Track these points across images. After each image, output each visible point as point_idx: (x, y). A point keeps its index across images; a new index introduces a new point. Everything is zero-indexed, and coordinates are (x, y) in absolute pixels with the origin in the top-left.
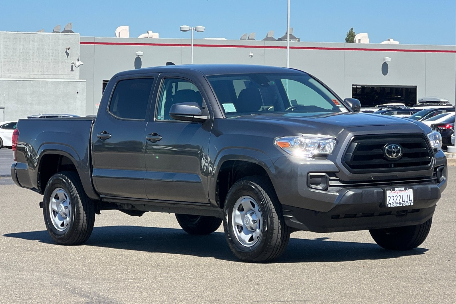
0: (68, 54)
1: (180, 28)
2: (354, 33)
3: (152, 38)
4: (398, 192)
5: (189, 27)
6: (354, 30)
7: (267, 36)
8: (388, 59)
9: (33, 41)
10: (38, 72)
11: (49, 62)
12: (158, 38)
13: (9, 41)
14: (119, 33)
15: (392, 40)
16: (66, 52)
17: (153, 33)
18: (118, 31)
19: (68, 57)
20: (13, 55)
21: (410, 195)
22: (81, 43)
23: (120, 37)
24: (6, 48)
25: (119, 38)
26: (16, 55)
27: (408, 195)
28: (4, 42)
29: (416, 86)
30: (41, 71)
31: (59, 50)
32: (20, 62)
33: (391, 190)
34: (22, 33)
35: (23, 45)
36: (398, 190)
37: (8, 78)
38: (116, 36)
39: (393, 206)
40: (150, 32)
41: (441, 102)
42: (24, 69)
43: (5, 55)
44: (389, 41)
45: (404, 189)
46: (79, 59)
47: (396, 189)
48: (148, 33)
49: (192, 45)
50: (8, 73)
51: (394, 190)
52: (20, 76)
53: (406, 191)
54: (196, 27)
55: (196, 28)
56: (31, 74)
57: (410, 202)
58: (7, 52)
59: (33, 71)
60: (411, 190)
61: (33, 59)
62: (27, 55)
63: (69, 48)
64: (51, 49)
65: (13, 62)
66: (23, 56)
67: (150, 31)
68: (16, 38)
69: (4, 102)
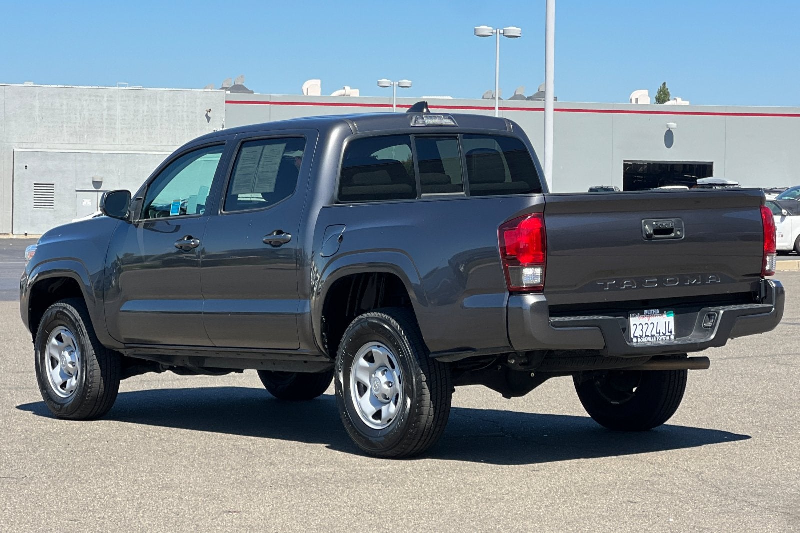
0: (209, 119)
1: (378, 82)
2: (668, 89)
3: (350, 96)
5: (390, 81)
6: (667, 85)
7: (515, 94)
8: (673, 125)
9: (161, 101)
10: (168, 142)
11: (184, 130)
12: (358, 96)
13: (129, 100)
14: (308, 89)
15: (679, 100)
16: (207, 116)
17: (351, 89)
18: (305, 87)
19: (208, 122)
20: (133, 120)
22: (227, 102)
23: (309, 95)
24: (124, 110)
25: (308, 97)
26: (138, 120)
28: (122, 101)
29: (713, 163)
30: (172, 142)
31: (196, 113)
32: (143, 129)
34: (147, 89)
35: (148, 106)
37: (128, 150)
38: (303, 94)
40: (348, 88)
41: (728, 185)
42: (148, 138)
43: (123, 120)
44: (675, 101)
46: (224, 125)
48: (344, 89)
49: (395, 106)
50: (127, 144)
52: (144, 149)
54: (400, 81)
55: (399, 83)
56: (158, 146)
58: (125, 115)
59: (161, 142)
61: (161, 125)
62: (154, 120)
63: (210, 110)
64: (186, 112)
65: (134, 128)
66: (147, 120)
67: (348, 86)
68: (137, 97)
69: (119, 184)
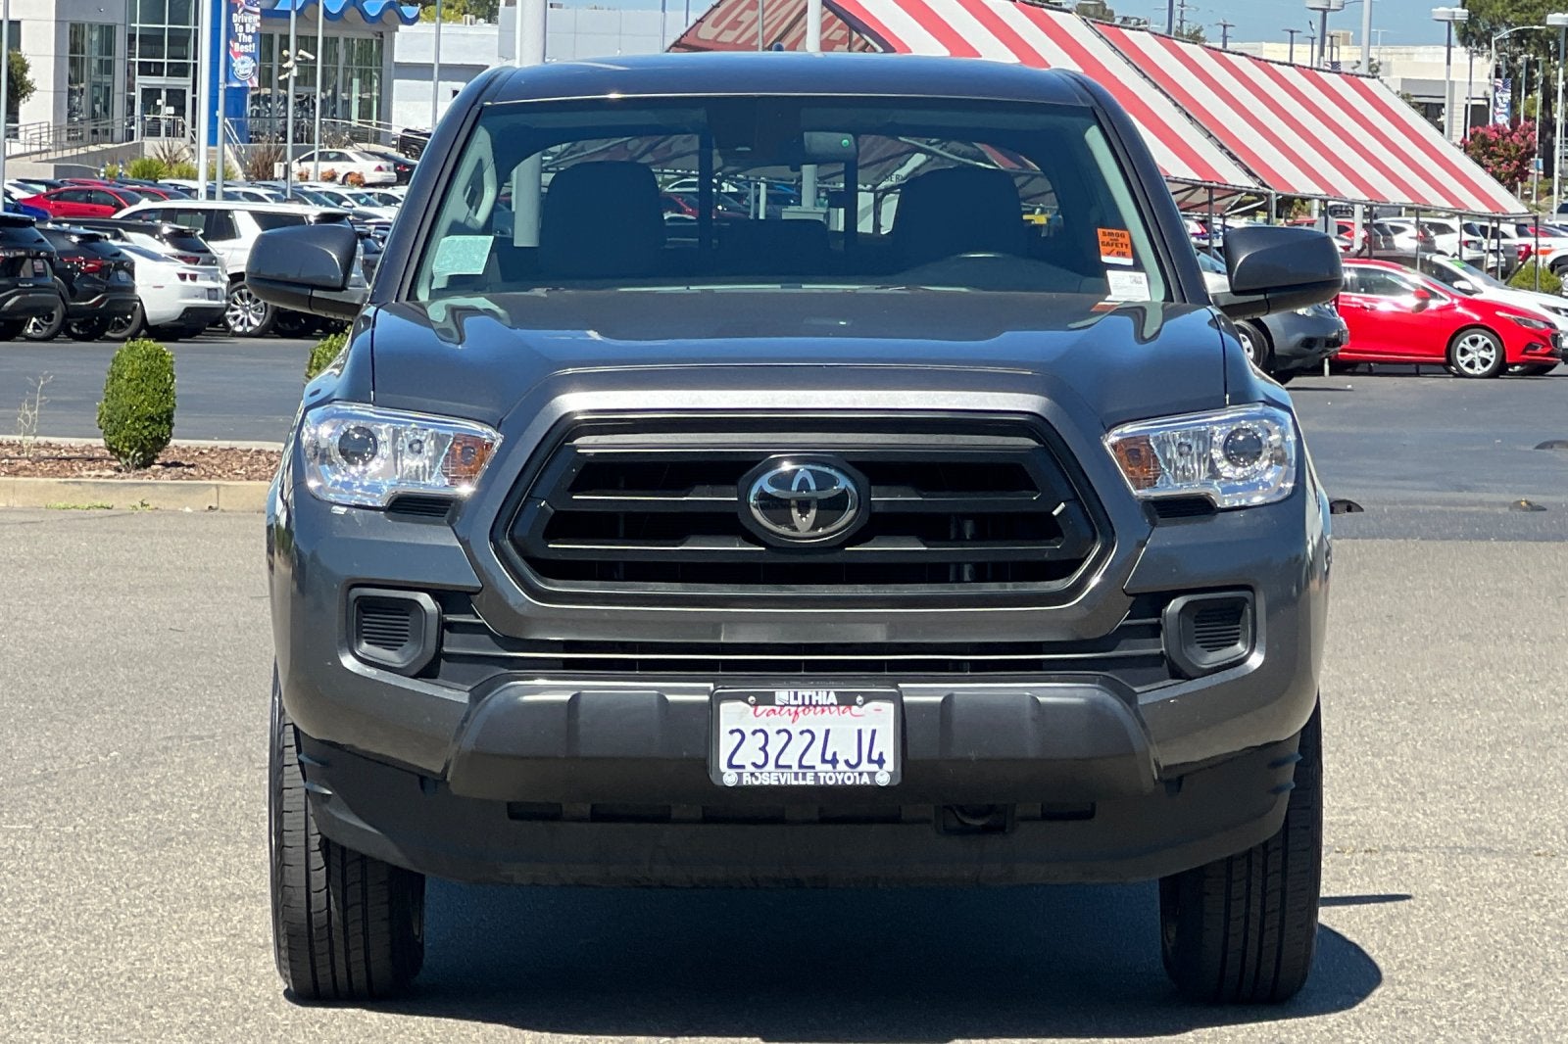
4: (796, 713)
21: (874, 732)
27: (860, 732)
33: (751, 699)
36: (793, 702)
39: (757, 783)
45: (833, 699)
47: (782, 695)
51: (773, 704)
53: (854, 708)
57: (874, 767)
60: (888, 709)
